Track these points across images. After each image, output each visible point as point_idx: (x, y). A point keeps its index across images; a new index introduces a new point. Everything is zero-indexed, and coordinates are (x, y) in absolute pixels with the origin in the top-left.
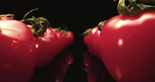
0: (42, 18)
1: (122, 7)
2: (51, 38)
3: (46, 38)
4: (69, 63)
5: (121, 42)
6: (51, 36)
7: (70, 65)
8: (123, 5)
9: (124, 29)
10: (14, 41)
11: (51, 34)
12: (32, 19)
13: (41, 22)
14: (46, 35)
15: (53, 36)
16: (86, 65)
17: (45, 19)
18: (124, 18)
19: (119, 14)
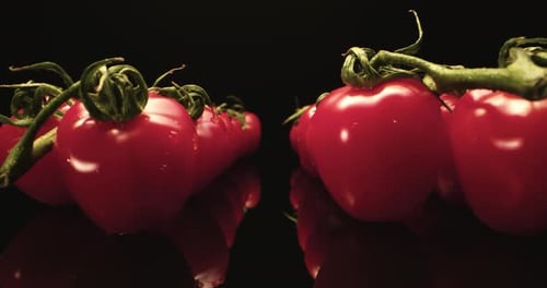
0: (192, 86)
1: (348, 73)
2: (212, 129)
3: (201, 128)
4: (248, 204)
5: (344, 135)
6: (211, 124)
7: (249, 209)
8: (351, 69)
9: (354, 111)
10: (173, 132)
11: (212, 120)
12: (172, 88)
13: (191, 94)
14: (201, 122)
15: (216, 125)
16: (296, 206)
17: (199, 89)
18: (353, 93)
19: (344, 85)
